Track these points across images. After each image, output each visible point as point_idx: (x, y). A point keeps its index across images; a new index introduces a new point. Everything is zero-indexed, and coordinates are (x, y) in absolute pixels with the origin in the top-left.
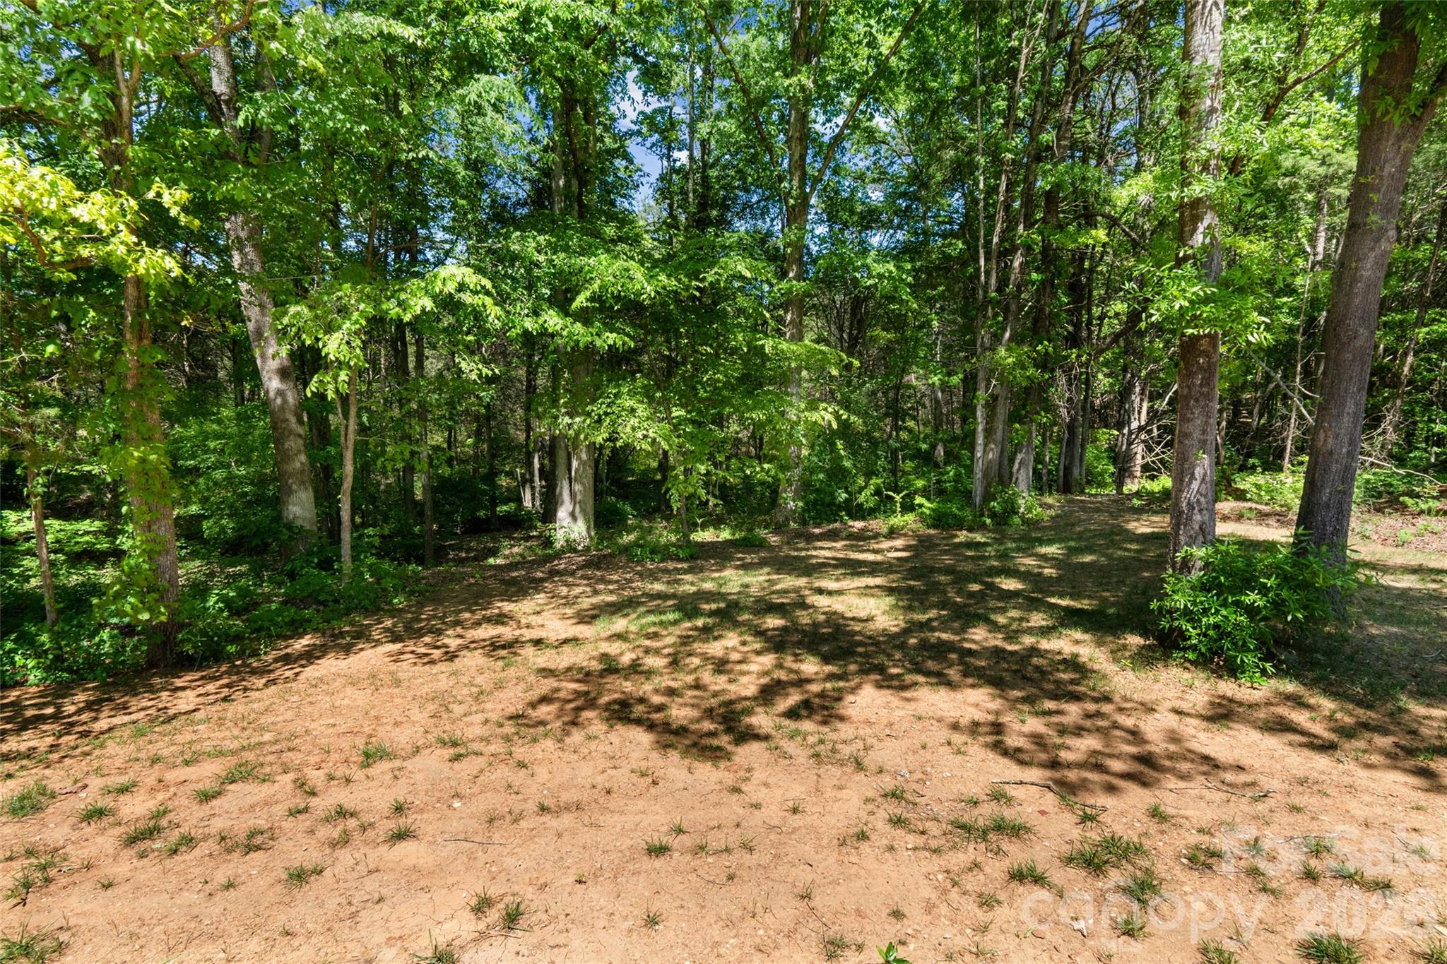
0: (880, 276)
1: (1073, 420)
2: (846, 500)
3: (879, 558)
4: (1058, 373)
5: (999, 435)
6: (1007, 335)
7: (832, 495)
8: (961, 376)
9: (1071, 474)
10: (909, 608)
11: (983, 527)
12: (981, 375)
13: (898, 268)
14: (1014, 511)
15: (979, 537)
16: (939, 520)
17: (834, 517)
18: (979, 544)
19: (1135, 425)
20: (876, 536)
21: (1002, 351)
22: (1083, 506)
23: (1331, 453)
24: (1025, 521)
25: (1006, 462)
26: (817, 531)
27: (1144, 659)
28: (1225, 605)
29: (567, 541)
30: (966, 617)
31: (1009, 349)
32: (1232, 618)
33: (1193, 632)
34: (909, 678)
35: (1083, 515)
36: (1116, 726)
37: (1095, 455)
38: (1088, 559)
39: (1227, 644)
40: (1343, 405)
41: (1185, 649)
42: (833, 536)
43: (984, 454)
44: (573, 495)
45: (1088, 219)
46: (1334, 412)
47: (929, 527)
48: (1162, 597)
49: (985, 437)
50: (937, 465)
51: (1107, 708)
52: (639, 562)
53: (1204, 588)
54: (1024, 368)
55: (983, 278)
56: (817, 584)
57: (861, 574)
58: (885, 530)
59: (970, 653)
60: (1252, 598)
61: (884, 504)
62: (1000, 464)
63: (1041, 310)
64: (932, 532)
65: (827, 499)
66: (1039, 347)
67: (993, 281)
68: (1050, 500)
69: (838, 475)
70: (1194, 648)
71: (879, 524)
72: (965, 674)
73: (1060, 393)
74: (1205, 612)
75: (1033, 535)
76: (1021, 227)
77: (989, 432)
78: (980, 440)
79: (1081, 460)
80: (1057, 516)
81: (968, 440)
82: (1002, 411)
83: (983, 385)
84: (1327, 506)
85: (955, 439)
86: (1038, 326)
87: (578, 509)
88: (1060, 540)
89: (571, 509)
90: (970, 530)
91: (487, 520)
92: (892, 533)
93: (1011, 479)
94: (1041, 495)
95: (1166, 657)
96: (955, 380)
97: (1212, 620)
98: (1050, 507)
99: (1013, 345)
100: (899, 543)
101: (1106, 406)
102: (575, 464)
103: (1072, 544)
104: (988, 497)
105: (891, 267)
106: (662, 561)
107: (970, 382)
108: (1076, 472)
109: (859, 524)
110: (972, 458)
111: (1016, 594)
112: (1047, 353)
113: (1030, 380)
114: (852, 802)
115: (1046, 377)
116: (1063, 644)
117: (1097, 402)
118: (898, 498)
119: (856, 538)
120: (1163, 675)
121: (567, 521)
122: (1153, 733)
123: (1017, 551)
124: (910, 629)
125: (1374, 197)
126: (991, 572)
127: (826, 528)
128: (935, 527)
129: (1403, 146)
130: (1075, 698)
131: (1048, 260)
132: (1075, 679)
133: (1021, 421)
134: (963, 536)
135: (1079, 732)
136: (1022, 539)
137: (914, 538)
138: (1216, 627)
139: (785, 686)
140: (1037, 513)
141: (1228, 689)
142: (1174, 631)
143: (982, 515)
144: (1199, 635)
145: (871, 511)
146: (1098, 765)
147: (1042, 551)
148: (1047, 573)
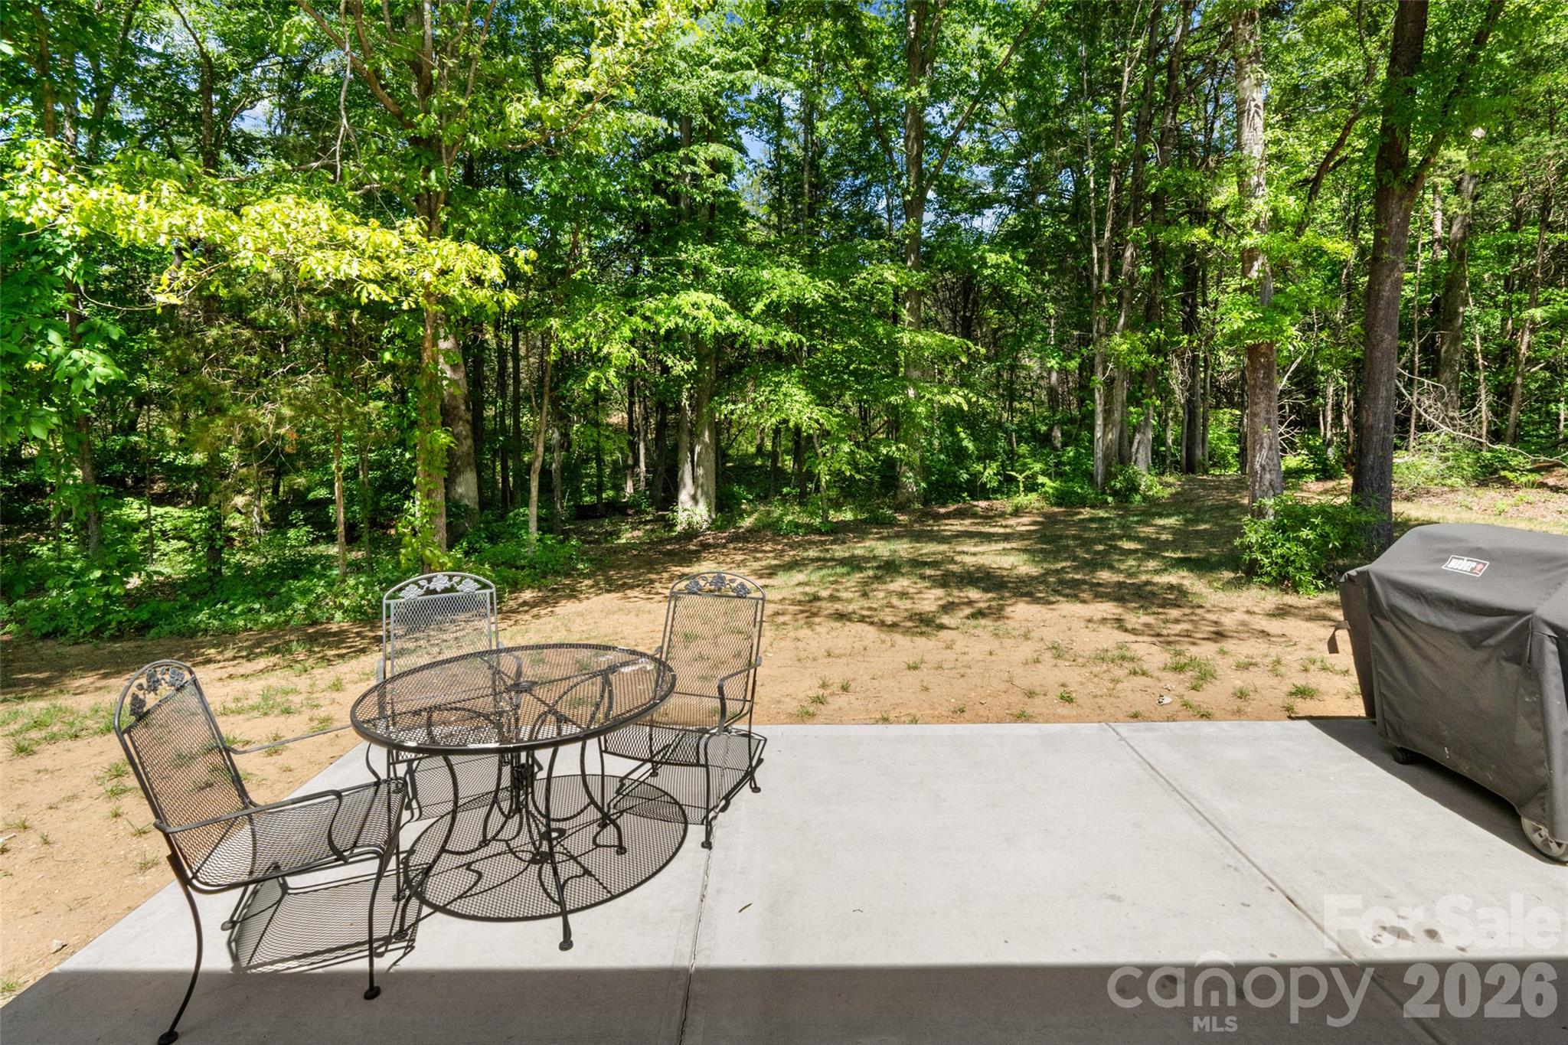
0: (997, 266)
2: (968, 481)
3: (1008, 530)
4: (1171, 357)
5: (1117, 416)
6: (1122, 321)
7: (954, 475)
8: (1078, 360)
9: (1194, 454)
10: (1044, 560)
11: (1104, 504)
12: (1098, 359)
13: (1013, 258)
14: (1135, 489)
15: (1102, 514)
16: (1062, 498)
17: (956, 497)
18: (1101, 519)
20: (1002, 515)
21: (1117, 338)
22: (1203, 485)
23: (1371, 427)
24: (1145, 498)
25: (1126, 443)
26: (942, 510)
27: (1236, 584)
28: (1288, 540)
29: (689, 524)
30: (1092, 565)
31: (1123, 336)
32: (1294, 549)
33: (1266, 561)
34: (1052, 599)
35: (1202, 492)
36: (1203, 619)
37: (1218, 436)
38: (1203, 527)
39: (1291, 569)
40: (1377, 391)
41: (1261, 575)
42: (960, 514)
43: (1103, 436)
44: (694, 479)
46: (1372, 396)
47: (1052, 505)
48: (1243, 535)
49: (1105, 419)
50: (1055, 449)
51: (1199, 611)
52: (785, 536)
53: (1275, 529)
54: (1138, 353)
55: (1096, 270)
56: (959, 549)
57: (996, 541)
58: (1009, 510)
59: (1099, 584)
60: (1305, 533)
61: (1007, 484)
62: (1120, 445)
63: (1152, 299)
64: (1056, 509)
65: (949, 481)
66: (1152, 334)
67: (1106, 272)
68: (1171, 479)
69: (959, 455)
70: (1268, 574)
71: (1002, 504)
72: (1096, 597)
73: (1176, 377)
74: (1274, 545)
75: (1154, 508)
76: (1131, 223)
77: (1108, 413)
78: (1099, 421)
79: (1204, 441)
80: (1177, 493)
81: (1087, 421)
82: (1121, 393)
83: (1100, 369)
84: (1372, 468)
85: (1072, 421)
86: (1148, 316)
87: (699, 491)
88: (1178, 513)
89: (692, 492)
90: (1093, 507)
91: (592, 507)
92: (1017, 512)
93: (1130, 458)
94: (1163, 474)
95: (1249, 581)
96: (1073, 365)
97: (1279, 552)
98: (1170, 485)
99: (1128, 332)
100: (1025, 520)
101: (1232, 385)
102: (698, 449)
103: (1189, 516)
104: (1109, 476)
105: (1007, 257)
106: (806, 534)
107: (1087, 367)
108: (1199, 452)
109: (983, 504)
110: (1091, 441)
111: (1136, 551)
112: (1159, 339)
113: (1145, 364)
114: (1027, 650)
115: (1161, 360)
116: (1171, 578)
117: (1223, 379)
118: (1020, 478)
119: (981, 517)
120: (1245, 594)
121: (689, 504)
122: (1229, 621)
123: (1138, 522)
124: (1048, 573)
125: (1386, 240)
126: (1114, 537)
127: (952, 508)
128: (1059, 505)
129: (1405, 203)
130: (1177, 606)
131: (1158, 253)
132: (1178, 596)
133: (1138, 403)
134: (1086, 513)
135: (1177, 621)
136: (1143, 513)
137: (1038, 515)
138: (1282, 556)
139: (958, 605)
140: (1157, 491)
141: (1290, 599)
142: (1254, 562)
143: (1104, 493)
144: (1271, 564)
145: (995, 491)
146: (1187, 634)
147: (1160, 522)
148: (1164, 537)
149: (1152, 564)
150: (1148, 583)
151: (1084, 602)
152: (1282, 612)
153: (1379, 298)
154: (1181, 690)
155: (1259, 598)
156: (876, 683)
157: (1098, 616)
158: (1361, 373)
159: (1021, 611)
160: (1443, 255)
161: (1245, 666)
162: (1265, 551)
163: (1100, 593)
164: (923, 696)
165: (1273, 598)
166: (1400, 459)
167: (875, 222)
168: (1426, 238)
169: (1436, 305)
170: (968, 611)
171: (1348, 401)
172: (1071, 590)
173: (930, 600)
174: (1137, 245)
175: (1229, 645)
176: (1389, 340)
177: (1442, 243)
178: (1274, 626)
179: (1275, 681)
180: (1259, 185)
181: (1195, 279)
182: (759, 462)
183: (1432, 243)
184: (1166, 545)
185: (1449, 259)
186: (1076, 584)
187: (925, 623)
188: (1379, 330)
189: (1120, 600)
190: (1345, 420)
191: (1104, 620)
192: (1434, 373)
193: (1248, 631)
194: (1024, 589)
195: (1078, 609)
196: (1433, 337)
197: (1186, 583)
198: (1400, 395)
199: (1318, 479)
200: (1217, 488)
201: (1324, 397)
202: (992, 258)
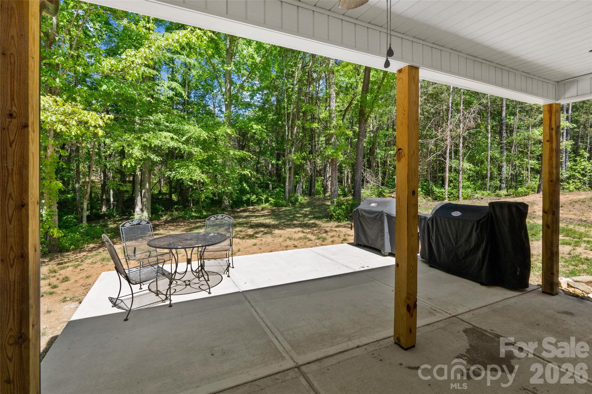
0: (257, 130)
1: (312, 174)
2: (246, 200)
4: (308, 161)
5: (292, 179)
6: (294, 149)
7: (242, 198)
10: (278, 220)
11: (289, 206)
12: (287, 161)
13: (262, 127)
14: (297, 201)
15: (289, 208)
16: (276, 205)
17: (242, 206)
18: (289, 210)
19: (328, 176)
21: (292, 155)
22: (315, 199)
23: (356, 182)
24: (300, 203)
25: (295, 187)
26: (239, 210)
27: (327, 221)
28: (339, 209)
29: (140, 220)
30: (291, 220)
31: (295, 154)
32: (341, 211)
35: (315, 201)
36: (322, 229)
37: (318, 186)
42: (244, 211)
43: (288, 185)
44: (142, 202)
45: (313, 119)
46: (356, 174)
47: (273, 207)
48: (330, 208)
49: (289, 179)
54: (299, 160)
55: (287, 133)
56: (250, 219)
57: (261, 217)
58: (260, 209)
60: (343, 207)
61: (259, 201)
62: (292, 188)
63: (303, 143)
64: (275, 208)
65: (240, 200)
66: (303, 154)
67: (290, 134)
68: (306, 198)
69: (243, 192)
73: (308, 167)
74: (336, 210)
75: (303, 206)
76: (297, 120)
77: (290, 177)
78: (287, 180)
79: (314, 187)
80: (308, 202)
82: (293, 172)
83: (288, 164)
84: (357, 193)
85: (276, 180)
86: (301, 149)
87: (144, 207)
88: (310, 207)
89: (141, 208)
90: (286, 207)
92: (263, 209)
93: (296, 192)
94: (304, 196)
95: (331, 220)
98: (307, 200)
100: (266, 211)
101: (320, 170)
102: (143, 191)
104: (290, 197)
105: (260, 127)
108: (313, 190)
109: (252, 207)
110: (285, 186)
111: (301, 216)
112: (305, 156)
113: (301, 163)
114: (281, 239)
115: (305, 162)
116: (312, 221)
117: (318, 168)
118: (263, 199)
119: (251, 211)
120: (330, 223)
121: (140, 212)
122: (328, 229)
123: (300, 210)
124: (280, 223)
125: (361, 134)
126: (294, 214)
127: (242, 209)
128: (275, 207)
129: (365, 125)
130: (315, 227)
131: (304, 129)
132: (315, 225)
133: (298, 174)
134: (284, 209)
135: (316, 230)
136: (300, 208)
137: (270, 210)
138: (338, 213)
139: (259, 232)
140: (303, 201)
141: (340, 224)
142: (332, 215)
143: (288, 202)
144: (336, 215)
145: (255, 203)
146: (319, 232)
147: (306, 209)
148: (308, 213)
149: (307, 219)
150: (307, 223)
151: (292, 228)
152: (338, 226)
153: (359, 148)
154: (320, 242)
155: (333, 224)
156: (246, 249)
157: (297, 231)
158: (354, 167)
159: (277, 232)
160: (372, 135)
161: (332, 237)
162: (335, 212)
163: (295, 226)
164: (260, 250)
165: (336, 224)
166: (363, 191)
167: (207, 108)
168: (368, 130)
169: (370, 149)
170: (262, 233)
171: (350, 176)
172: (289, 226)
173: (250, 231)
174: (299, 127)
175: (329, 233)
176: (361, 159)
177: (372, 131)
178: (337, 229)
179: (339, 239)
180: (334, 117)
181: (313, 137)
182: (160, 197)
183: (370, 131)
184: (309, 215)
185: (373, 137)
186: (289, 224)
187: (251, 236)
188: (359, 156)
189: (301, 227)
190: (349, 181)
191: (299, 232)
192: (369, 168)
193: (331, 231)
194: (275, 227)
195: (291, 230)
196: (369, 158)
197: (316, 222)
198: (363, 174)
199: (343, 197)
200: (319, 200)
201: (344, 174)
202: (255, 126)
